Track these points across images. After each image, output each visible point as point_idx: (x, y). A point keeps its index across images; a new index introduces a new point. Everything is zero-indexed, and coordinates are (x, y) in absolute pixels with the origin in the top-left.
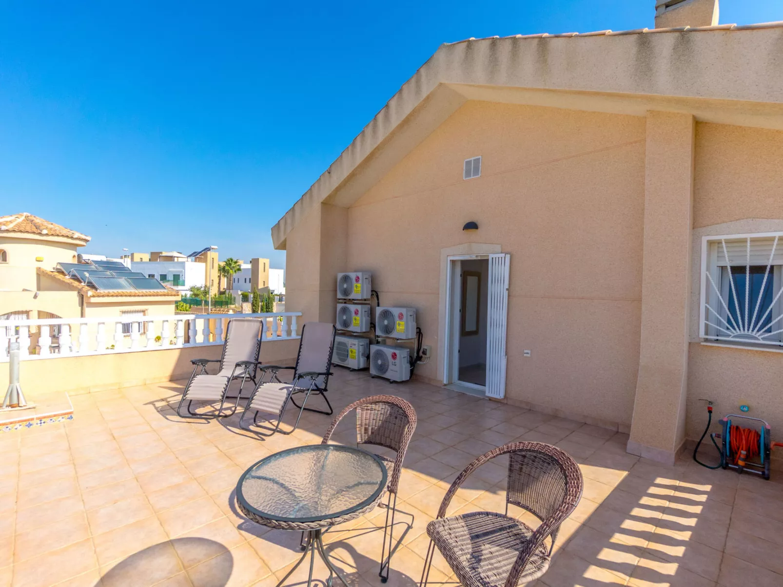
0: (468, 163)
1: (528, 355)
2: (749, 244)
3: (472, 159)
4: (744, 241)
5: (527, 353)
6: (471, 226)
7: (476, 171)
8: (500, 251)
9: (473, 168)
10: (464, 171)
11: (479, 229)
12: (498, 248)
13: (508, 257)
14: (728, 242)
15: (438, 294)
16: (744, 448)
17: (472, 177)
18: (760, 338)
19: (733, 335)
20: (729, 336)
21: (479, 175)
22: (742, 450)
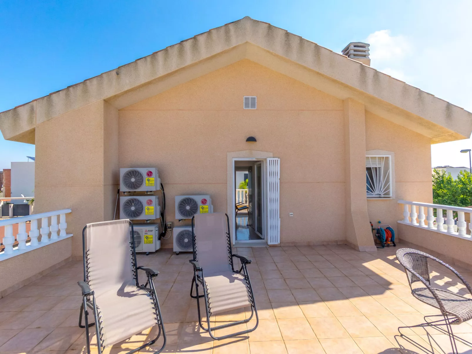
0: (247, 99)
1: (292, 216)
2: (377, 159)
3: (250, 97)
4: (375, 158)
5: (292, 214)
6: (251, 139)
7: (253, 105)
8: (272, 156)
9: (250, 103)
10: (244, 103)
11: (257, 142)
12: (271, 154)
13: (279, 160)
14: (372, 158)
15: (227, 183)
16: (390, 237)
17: (250, 109)
18: (382, 194)
19: (374, 194)
20: (373, 195)
21: (255, 108)
22: (389, 237)
